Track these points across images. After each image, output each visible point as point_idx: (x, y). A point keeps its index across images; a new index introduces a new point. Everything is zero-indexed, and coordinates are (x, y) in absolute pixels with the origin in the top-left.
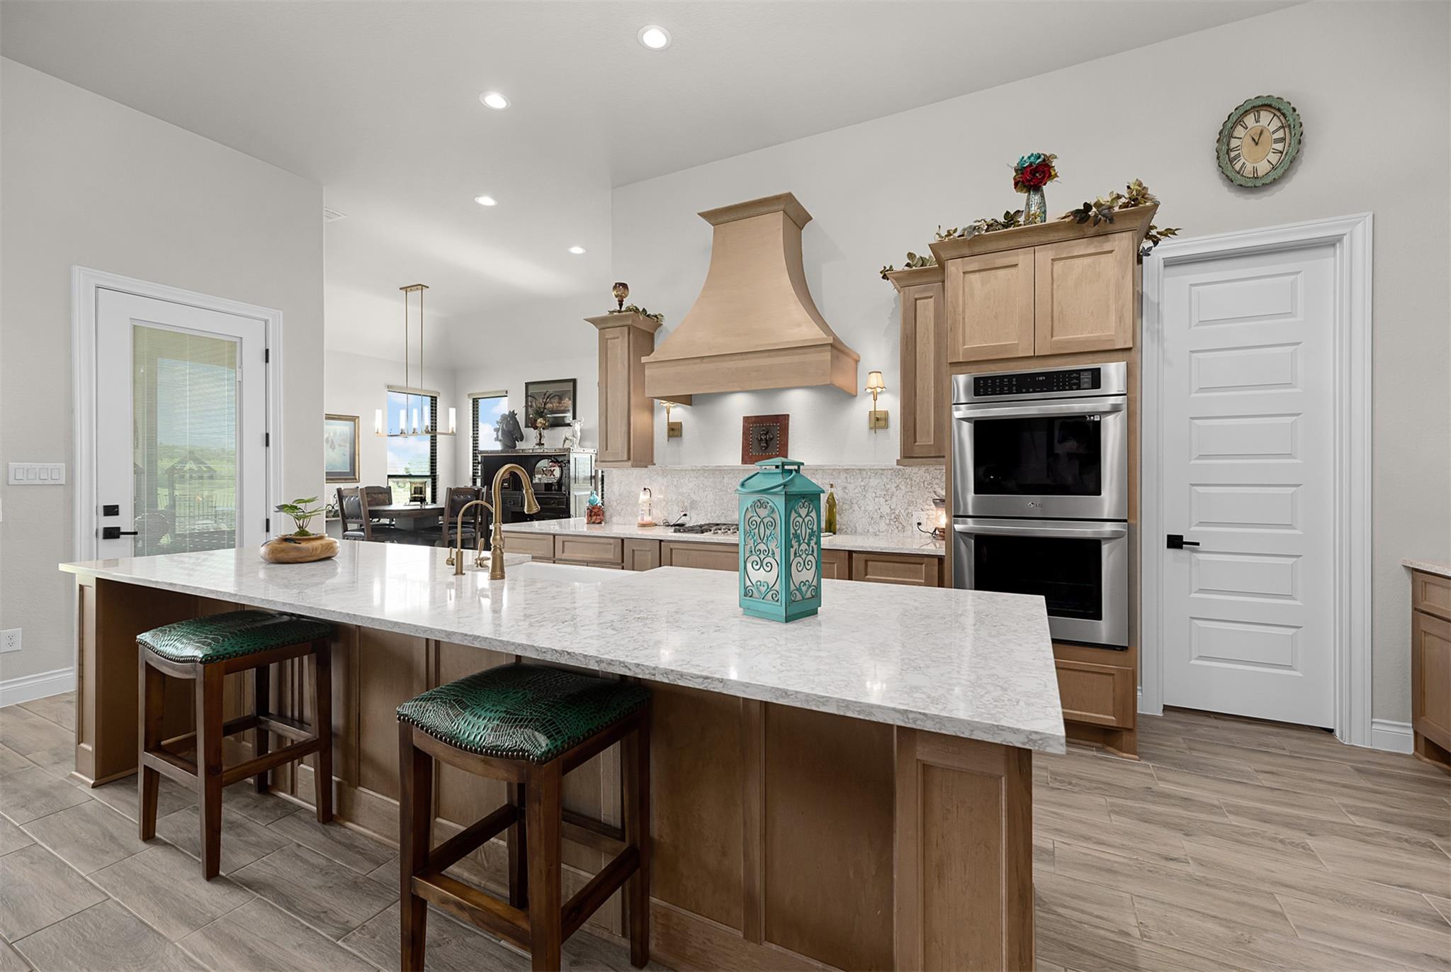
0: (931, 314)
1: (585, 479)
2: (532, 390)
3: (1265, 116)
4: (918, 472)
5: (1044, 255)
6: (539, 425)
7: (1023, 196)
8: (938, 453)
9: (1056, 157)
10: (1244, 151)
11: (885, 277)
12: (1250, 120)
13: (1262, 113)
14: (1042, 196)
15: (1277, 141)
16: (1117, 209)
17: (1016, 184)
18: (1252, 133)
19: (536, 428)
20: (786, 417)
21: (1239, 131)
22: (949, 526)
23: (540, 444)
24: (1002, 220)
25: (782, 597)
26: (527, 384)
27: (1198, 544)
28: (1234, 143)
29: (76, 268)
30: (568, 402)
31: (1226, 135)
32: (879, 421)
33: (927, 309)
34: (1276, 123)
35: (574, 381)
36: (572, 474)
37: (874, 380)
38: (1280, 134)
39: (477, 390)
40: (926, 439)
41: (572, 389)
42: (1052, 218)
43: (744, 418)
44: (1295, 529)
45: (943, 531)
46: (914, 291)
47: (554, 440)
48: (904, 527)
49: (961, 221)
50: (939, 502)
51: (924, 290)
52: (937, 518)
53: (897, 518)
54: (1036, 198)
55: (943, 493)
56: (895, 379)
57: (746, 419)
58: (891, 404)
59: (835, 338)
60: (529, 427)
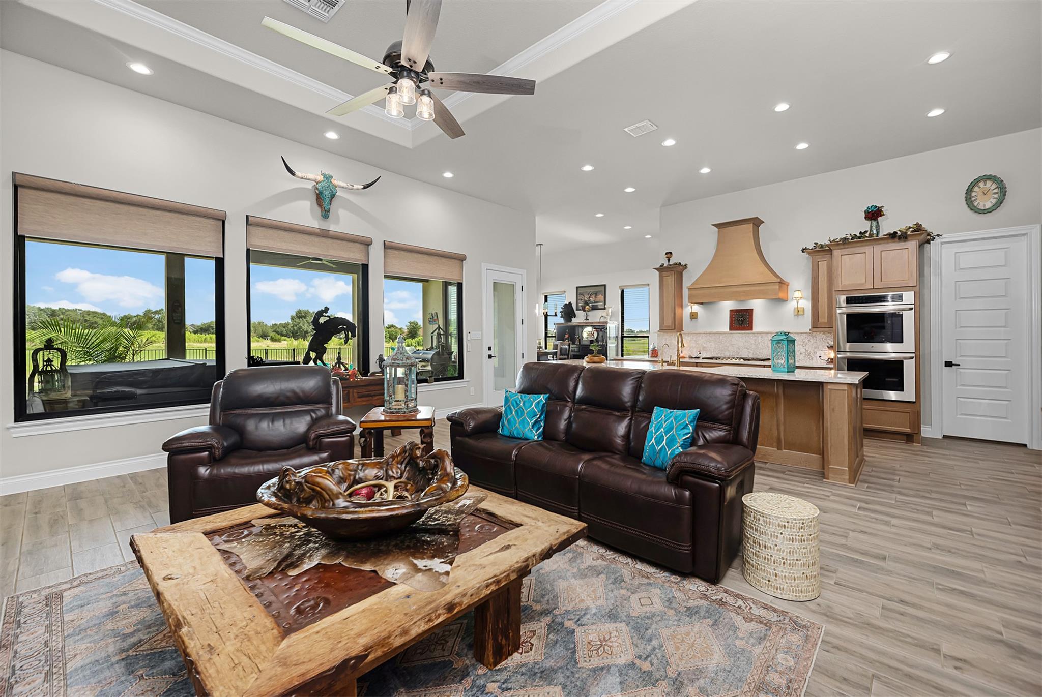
0: (825, 268)
1: (613, 337)
2: (580, 291)
3: (989, 183)
4: (820, 335)
5: (878, 248)
6: (587, 309)
7: (868, 223)
8: (830, 326)
9: (883, 207)
10: (979, 197)
11: (803, 252)
12: (981, 184)
13: (988, 182)
14: (878, 223)
15: (995, 193)
16: (909, 233)
17: (865, 218)
18: (982, 190)
19: (584, 311)
20: (752, 310)
21: (976, 189)
22: (836, 357)
23: (587, 319)
24: (858, 235)
25: (786, 366)
26: (577, 288)
27: (959, 365)
28: (974, 194)
29: (482, 264)
30: (601, 297)
31: (969, 191)
32: (798, 312)
33: (823, 266)
34: (994, 186)
35: (605, 286)
36: (608, 335)
37: (797, 294)
38: (996, 191)
39: (548, 291)
40: (823, 319)
41: (603, 290)
42: (880, 236)
43: (730, 310)
44: (1008, 358)
45: (832, 359)
46: (818, 258)
47: (596, 317)
48: (812, 359)
49: (839, 236)
50: (831, 347)
51: (822, 258)
52: (829, 354)
53: (809, 354)
54: (874, 223)
55: (832, 343)
56: (808, 293)
57: (731, 311)
58: (806, 304)
59: (781, 279)
60: (580, 310)
